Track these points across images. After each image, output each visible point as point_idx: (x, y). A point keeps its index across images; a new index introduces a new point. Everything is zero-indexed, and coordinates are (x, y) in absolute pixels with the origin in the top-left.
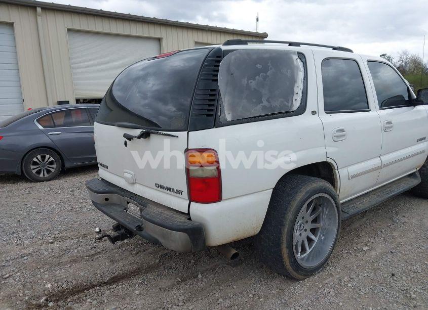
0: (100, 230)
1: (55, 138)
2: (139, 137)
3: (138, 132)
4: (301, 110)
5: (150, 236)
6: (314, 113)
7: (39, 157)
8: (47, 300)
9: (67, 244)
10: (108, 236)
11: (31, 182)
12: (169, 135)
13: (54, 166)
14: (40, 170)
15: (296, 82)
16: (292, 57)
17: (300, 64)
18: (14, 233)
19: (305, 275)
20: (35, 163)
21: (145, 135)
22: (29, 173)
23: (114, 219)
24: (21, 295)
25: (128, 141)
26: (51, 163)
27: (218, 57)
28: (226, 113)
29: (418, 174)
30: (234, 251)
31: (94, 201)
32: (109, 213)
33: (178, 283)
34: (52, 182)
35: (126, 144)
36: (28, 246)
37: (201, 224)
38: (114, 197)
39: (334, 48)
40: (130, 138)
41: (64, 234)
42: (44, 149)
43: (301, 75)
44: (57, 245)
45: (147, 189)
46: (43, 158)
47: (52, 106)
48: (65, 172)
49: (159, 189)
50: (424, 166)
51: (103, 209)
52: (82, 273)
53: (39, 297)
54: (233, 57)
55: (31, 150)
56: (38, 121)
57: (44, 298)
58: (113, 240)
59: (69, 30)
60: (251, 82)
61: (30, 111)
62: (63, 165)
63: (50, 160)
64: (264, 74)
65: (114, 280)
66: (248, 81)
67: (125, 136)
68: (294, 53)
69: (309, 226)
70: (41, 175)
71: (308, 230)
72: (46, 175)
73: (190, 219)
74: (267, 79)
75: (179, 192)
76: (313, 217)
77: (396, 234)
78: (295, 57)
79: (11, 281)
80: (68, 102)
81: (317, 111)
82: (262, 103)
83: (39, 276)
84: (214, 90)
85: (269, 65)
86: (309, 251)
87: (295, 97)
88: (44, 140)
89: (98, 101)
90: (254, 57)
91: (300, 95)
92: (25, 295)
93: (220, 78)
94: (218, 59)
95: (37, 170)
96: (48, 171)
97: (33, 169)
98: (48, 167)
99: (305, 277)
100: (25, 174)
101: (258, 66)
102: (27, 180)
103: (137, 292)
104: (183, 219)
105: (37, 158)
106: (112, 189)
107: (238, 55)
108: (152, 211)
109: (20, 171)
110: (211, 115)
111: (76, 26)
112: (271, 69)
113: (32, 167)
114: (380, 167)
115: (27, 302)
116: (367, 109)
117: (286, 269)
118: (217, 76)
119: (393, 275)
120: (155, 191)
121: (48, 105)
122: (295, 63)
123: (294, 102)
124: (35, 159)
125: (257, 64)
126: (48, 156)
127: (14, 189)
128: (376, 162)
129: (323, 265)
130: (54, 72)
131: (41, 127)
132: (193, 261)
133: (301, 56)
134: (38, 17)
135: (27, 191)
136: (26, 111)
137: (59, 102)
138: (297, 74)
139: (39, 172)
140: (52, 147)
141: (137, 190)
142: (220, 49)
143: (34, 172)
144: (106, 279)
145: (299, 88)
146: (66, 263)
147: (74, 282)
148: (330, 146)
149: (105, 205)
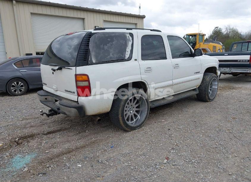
0: (42, 111)
1: (24, 73)
2: (57, 70)
3: (57, 68)
4: (130, 59)
5: (62, 111)
6: (136, 60)
7: (15, 83)
8: (19, 139)
9: (29, 121)
10: (46, 114)
11: (11, 96)
12: (69, 68)
13: (23, 88)
14: (16, 90)
15: (127, 46)
16: (126, 35)
17: (131, 38)
18: (3, 117)
19: (131, 129)
20: (13, 86)
21: (60, 69)
22: (10, 91)
23: (49, 107)
24: (8, 138)
25: (53, 72)
26: (22, 86)
27: (90, 36)
28: (93, 59)
29: (197, 90)
30: (99, 118)
31: (41, 100)
32: (46, 104)
33: (77, 134)
34: (22, 96)
35: (53, 73)
36: (10, 122)
37: (82, 105)
38: (49, 98)
39: (151, 30)
40: (54, 70)
41: (28, 117)
42: (18, 79)
43: (130, 43)
44: (24, 122)
45: (62, 93)
46: (18, 83)
47: (23, 56)
48: (29, 91)
49: (67, 92)
50: (200, 86)
51: (44, 103)
52: (35, 131)
53: (16, 138)
54: (97, 36)
55: (11, 79)
56: (14, 64)
57: (18, 139)
58: (48, 115)
59: (31, 13)
60: (105, 47)
61: (10, 59)
62: (28, 87)
63: (21, 85)
64: (112, 43)
65: (49, 133)
66: (103, 46)
67: (52, 69)
68: (127, 33)
69: (135, 109)
70: (17, 92)
71: (134, 111)
72: (19, 92)
73: (78, 104)
74: (113, 45)
75: (74, 93)
76: (137, 105)
77: (180, 116)
78: (128, 35)
79: (3, 134)
80: (31, 54)
81: (137, 60)
82: (110, 55)
83: (15, 132)
84: (88, 50)
85: (114, 39)
86: (135, 120)
87: (127, 53)
88: (18, 74)
89: (42, 54)
90: (107, 35)
91: (129, 52)
92: (9, 138)
93: (90, 45)
94: (90, 37)
95: (14, 89)
96: (20, 91)
97: (13, 89)
98: (20, 88)
99: (131, 130)
100: (8, 92)
101: (109, 39)
102: (9, 95)
103: (58, 137)
104: (75, 104)
105: (14, 84)
106: (48, 94)
107: (99, 35)
108: (64, 101)
109: (5, 90)
110: (86, 60)
111: (36, 11)
112: (115, 41)
113: (12, 88)
114: (172, 85)
115: (10, 140)
116: (165, 58)
117: (121, 126)
118: (89, 44)
119: (169, 129)
120: (64, 93)
121: (20, 56)
122: (128, 38)
123: (126, 55)
124: (13, 84)
125: (108, 39)
126: (20, 83)
127: (2, 99)
128: (170, 82)
129: (140, 126)
130: (23, 36)
131: (16, 68)
132: (86, 126)
133: (131, 35)
134: (14, 6)
135: (9, 100)
136: (8, 59)
137: (27, 54)
138: (128, 43)
139: (15, 91)
140: (22, 78)
141: (58, 93)
142: (91, 32)
143: (13, 91)
144: (45, 133)
145: (129, 49)
146: (28, 128)
147: (31, 133)
148: (143, 75)
149: (45, 101)
